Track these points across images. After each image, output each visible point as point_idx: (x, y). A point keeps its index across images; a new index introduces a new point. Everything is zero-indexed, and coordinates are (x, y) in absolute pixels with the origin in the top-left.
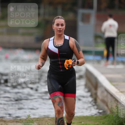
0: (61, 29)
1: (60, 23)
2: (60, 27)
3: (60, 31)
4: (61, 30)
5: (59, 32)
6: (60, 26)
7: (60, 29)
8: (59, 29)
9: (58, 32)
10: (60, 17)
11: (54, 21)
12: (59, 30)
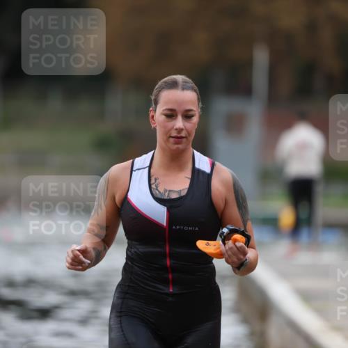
0: (182, 130)
1: (180, 109)
2: (179, 123)
3: (179, 139)
4: (183, 134)
5: (176, 143)
6: (180, 118)
7: (180, 130)
8: (176, 129)
9: (172, 140)
10: (180, 78)
11: (157, 96)
12: (174, 134)
